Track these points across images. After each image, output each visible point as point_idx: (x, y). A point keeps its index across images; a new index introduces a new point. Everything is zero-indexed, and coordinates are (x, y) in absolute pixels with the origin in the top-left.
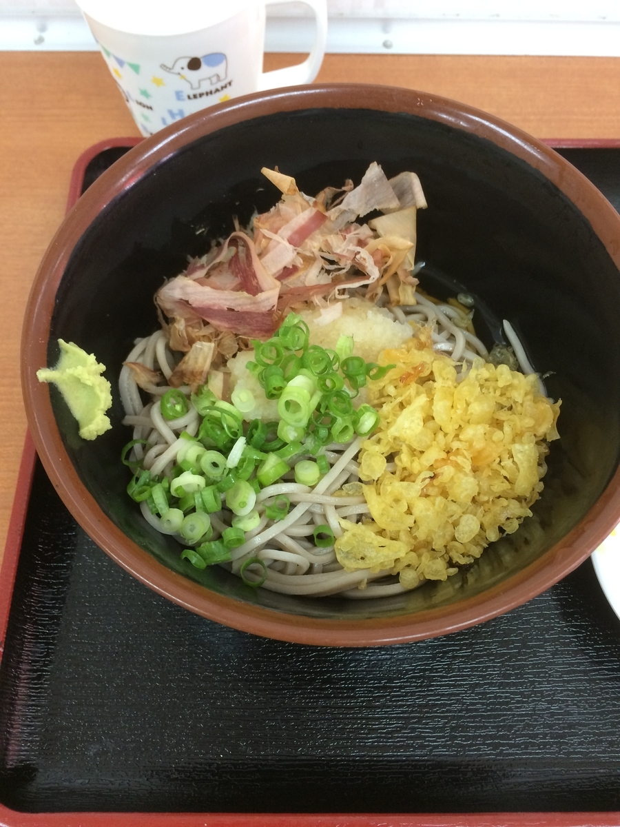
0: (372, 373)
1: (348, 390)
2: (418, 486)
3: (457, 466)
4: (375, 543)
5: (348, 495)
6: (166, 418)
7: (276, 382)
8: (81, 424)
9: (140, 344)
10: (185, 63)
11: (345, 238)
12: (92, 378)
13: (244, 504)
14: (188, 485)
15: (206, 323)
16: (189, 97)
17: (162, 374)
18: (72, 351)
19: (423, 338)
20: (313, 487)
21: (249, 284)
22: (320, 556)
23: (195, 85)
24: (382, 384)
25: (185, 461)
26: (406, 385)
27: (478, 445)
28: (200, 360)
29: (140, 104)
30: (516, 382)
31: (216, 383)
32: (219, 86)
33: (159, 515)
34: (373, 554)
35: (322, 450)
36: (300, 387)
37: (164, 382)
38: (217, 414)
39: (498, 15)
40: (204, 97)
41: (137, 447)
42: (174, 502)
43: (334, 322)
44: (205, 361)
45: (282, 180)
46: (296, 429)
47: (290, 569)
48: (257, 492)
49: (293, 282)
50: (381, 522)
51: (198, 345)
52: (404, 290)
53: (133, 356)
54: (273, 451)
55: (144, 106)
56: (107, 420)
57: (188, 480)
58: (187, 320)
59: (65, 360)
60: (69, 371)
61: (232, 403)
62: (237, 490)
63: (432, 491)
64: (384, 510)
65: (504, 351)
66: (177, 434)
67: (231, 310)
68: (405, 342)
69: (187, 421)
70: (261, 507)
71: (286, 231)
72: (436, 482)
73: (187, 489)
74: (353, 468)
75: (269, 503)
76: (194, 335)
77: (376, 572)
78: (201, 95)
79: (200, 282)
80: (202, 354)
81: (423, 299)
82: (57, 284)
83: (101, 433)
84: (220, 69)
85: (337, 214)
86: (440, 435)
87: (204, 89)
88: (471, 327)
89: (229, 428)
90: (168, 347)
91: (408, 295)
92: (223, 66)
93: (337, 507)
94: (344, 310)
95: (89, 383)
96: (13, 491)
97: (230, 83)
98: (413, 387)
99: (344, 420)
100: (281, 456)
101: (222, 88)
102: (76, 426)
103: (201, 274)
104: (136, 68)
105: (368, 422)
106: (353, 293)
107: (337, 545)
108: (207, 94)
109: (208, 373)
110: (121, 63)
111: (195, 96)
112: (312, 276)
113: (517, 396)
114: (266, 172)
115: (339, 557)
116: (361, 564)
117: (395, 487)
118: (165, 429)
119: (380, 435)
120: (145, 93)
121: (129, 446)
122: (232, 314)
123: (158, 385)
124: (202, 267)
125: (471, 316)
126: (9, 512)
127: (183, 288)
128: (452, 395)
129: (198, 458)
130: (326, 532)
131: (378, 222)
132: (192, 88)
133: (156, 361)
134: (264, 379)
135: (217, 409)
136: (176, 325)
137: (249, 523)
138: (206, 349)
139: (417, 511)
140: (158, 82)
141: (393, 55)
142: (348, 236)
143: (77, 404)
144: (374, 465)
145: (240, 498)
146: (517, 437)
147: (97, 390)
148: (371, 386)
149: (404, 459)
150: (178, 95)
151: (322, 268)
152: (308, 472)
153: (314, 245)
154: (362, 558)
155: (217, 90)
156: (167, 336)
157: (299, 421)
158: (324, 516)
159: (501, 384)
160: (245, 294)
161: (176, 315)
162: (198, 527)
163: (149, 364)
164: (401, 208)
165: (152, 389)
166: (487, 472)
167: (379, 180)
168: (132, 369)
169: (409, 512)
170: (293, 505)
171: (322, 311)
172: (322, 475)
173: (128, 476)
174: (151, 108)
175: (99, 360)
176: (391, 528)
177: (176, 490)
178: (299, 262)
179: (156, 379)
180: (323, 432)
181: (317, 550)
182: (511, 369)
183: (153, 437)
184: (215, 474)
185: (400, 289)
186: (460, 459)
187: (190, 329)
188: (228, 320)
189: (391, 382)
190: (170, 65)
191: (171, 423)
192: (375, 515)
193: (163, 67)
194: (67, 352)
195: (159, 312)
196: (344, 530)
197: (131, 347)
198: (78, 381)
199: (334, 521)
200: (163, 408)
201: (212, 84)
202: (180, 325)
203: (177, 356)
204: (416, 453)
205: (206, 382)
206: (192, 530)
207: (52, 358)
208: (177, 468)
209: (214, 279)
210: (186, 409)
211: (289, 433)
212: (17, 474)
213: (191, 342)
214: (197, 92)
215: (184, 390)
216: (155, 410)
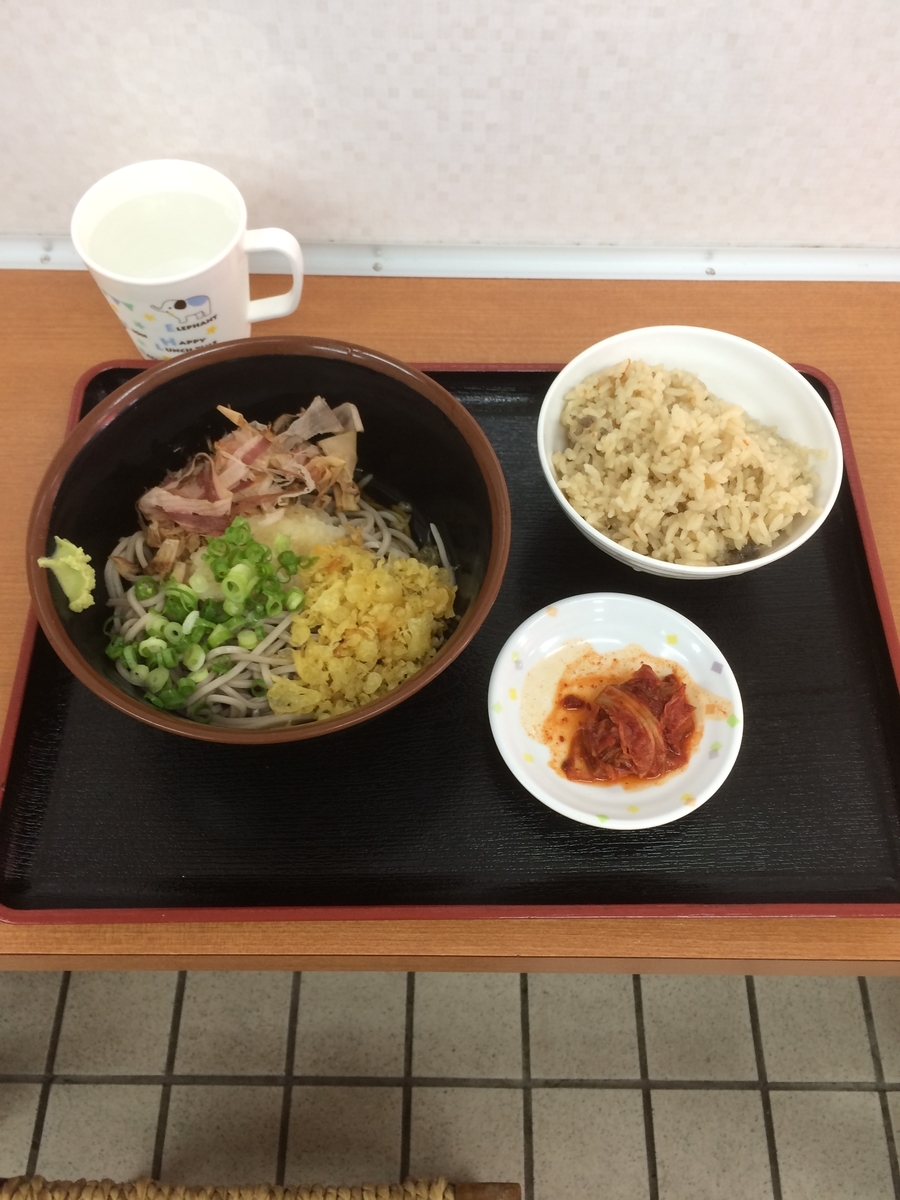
0: (302, 564)
1: (281, 576)
2: (331, 648)
3: (364, 635)
4: (297, 693)
5: (281, 657)
6: (139, 598)
7: (221, 568)
8: (71, 599)
9: (124, 542)
10: (172, 304)
11: (293, 456)
12: (79, 565)
13: (195, 662)
14: (153, 647)
15: (177, 525)
16: (178, 329)
17: (140, 566)
18: (65, 545)
19: (354, 537)
20: (251, 650)
21: (210, 495)
22: (256, 703)
23: (183, 320)
24: (312, 573)
25: (151, 630)
26: (330, 573)
27: (382, 619)
28: (168, 553)
29: (136, 332)
30: (421, 572)
31: (180, 571)
32: (204, 320)
33: (129, 670)
34: (297, 701)
35: (260, 622)
36: (241, 573)
37: (141, 572)
38: (177, 594)
39: (478, 242)
40: (192, 329)
41: (117, 621)
42: (142, 660)
43: (277, 523)
44: (172, 553)
45: (234, 416)
46: (237, 605)
47: (233, 712)
48: (206, 653)
49: (247, 492)
50: (305, 678)
51: (167, 542)
52: (347, 498)
53: (117, 552)
54: (221, 623)
55: (140, 334)
56: (91, 597)
57: (153, 643)
58: (159, 522)
59: (59, 552)
60: (62, 559)
61: (189, 586)
62: (191, 652)
63: (343, 653)
64: (307, 667)
65: (431, 549)
66: (147, 610)
67: (194, 514)
68: (336, 541)
69: (156, 601)
70: (209, 665)
71: (240, 452)
72: (344, 645)
73: (152, 651)
74: (286, 637)
75: (216, 662)
76: (165, 535)
77: (298, 716)
78: (189, 327)
79: (173, 492)
80: (170, 549)
81: (365, 505)
82: (55, 495)
83: (86, 607)
84: (205, 307)
85: (285, 438)
86: (354, 612)
87: (190, 323)
88: (408, 530)
89: (187, 604)
90: (145, 544)
91: (350, 502)
92: (207, 304)
93: (271, 667)
94: (286, 515)
95: (77, 568)
96: (14, 671)
97: (215, 317)
98: (335, 574)
99: (274, 598)
100: (228, 626)
101: (208, 321)
102: (67, 601)
103: (174, 485)
104: (130, 307)
105: (295, 600)
106: (293, 501)
107: (269, 694)
108: (194, 326)
109: (174, 564)
110: (117, 302)
111: (183, 328)
112: (264, 487)
113: (422, 583)
114: (221, 409)
115: (271, 705)
116: (288, 709)
117: (315, 649)
118: (137, 606)
119: (307, 612)
120: (139, 325)
121: (109, 620)
122: (197, 518)
123: (137, 574)
124: (176, 479)
125: (408, 521)
126: (10, 689)
127: (158, 497)
128: (365, 580)
129: (162, 628)
130: (260, 684)
131: (325, 443)
132: (180, 322)
133: (135, 556)
134: (214, 567)
135: (177, 590)
136: (151, 526)
137: (200, 676)
138: (172, 545)
139: (331, 669)
140: (150, 318)
141: (382, 277)
142: (296, 455)
143: (68, 585)
144: (302, 634)
145: (193, 657)
146: (417, 614)
147: (83, 574)
148: (302, 574)
149: (324, 630)
150: (169, 328)
151: (273, 482)
152: (248, 639)
153: (262, 464)
154: (289, 705)
155: (203, 323)
156: (146, 535)
157: (238, 598)
158: (260, 673)
159: (409, 573)
160: (207, 502)
161: (153, 519)
162: (159, 678)
163: (130, 558)
164: (343, 433)
165: (132, 578)
166: (389, 640)
167: (322, 410)
168: (116, 562)
169: (325, 669)
170: (234, 664)
171: (267, 515)
172: (259, 641)
173: (108, 641)
174: (145, 336)
175: (86, 552)
176: (312, 683)
177: (143, 650)
178: (252, 476)
179: (136, 570)
180: (259, 608)
181: (254, 699)
182: (419, 561)
183: (129, 614)
184: (175, 640)
185: (344, 496)
186: (366, 629)
187: (162, 530)
188: (194, 522)
189: (320, 571)
190: (159, 305)
191: (143, 602)
192: (300, 671)
193: (153, 307)
194: (61, 546)
195: (140, 517)
196: (274, 682)
197: (116, 543)
198: (68, 567)
199: (268, 676)
200: (137, 590)
201: (198, 318)
202: (154, 527)
203: (151, 551)
204: (334, 625)
205: (172, 571)
206: (155, 681)
207: (50, 550)
208: (145, 634)
209: (185, 490)
210: (156, 591)
211: (232, 608)
212: (17, 657)
213: (163, 539)
214: (185, 325)
215: (156, 578)
216: (131, 592)
